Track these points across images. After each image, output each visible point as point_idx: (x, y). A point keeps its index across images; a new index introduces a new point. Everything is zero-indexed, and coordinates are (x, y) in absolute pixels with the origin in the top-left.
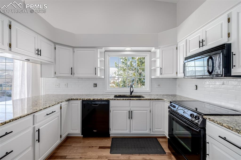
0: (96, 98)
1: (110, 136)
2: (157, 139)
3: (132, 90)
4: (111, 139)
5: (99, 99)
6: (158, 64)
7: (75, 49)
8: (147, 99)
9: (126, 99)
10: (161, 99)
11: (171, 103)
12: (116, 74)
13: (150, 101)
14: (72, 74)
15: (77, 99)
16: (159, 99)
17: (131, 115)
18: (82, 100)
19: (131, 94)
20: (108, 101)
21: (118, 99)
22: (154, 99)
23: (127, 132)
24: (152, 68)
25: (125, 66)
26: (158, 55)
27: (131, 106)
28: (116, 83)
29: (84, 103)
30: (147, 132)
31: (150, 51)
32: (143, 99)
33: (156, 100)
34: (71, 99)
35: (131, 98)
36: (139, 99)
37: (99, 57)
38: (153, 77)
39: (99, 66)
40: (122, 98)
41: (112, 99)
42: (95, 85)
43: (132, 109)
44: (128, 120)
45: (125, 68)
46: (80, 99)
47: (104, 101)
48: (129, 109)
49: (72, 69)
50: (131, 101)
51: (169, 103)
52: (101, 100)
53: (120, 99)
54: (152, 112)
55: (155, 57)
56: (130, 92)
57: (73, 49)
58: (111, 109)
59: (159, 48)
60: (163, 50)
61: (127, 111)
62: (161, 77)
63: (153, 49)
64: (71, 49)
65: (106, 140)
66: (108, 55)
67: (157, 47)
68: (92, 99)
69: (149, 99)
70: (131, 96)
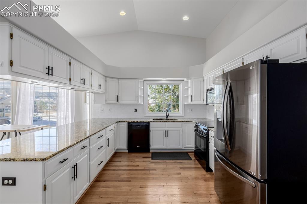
0: (139, 120)
1: (150, 151)
2: (188, 153)
3: (167, 115)
4: (151, 154)
5: (141, 121)
6: (190, 92)
7: (120, 80)
8: (179, 121)
9: (162, 122)
10: (190, 121)
11: (196, 123)
12: (150, 97)
13: (182, 122)
14: (117, 101)
15: (124, 122)
16: (189, 121)
17: (166, 134)
18: (128, 122)
19: (167, 118)
20: (148, 123)
21: (156, 122)
22: (185, 121)
23: (164, 147)
24: (185, 95)
25: (160, 88)
26: (190, 85)
27: (167, 127)
28: (150, 108)
29: (129, 124)
30: (180, 147)
31: (183, 80)
32: (176, 121)
33: (186, 122)
34: (120, 121)
35: (167, 121)
36: (173, 121)
37: (139, 86)
38: (185, 103)
39: (139, 94)
40: (159, 121)
41: (152, 121)
42: (136, 110)
43: (167, 129)
44: (165, 138)
45: (160, 90)
46: (126, 121)
47: (145, 123)
48: (165, 129)
49: (117, 96)
50: (167, 123)
51: (195, 123)
52: (143, 122)
53: (158, 122)
54: (183, 131)
55: (187, 86)
56: (166, 116)
57: (118, 80)
58: (151, 129)
59: (190, 79)
60: (193, 81)
61: (163, 131)
62: (192, 103)
63: (185, 80)
64: (117, 80)
65: (147, 154)
66: (147, 83)
67: (188, 78)
68: (136, 121)
69: (181, 121)
70: (167, 119)
